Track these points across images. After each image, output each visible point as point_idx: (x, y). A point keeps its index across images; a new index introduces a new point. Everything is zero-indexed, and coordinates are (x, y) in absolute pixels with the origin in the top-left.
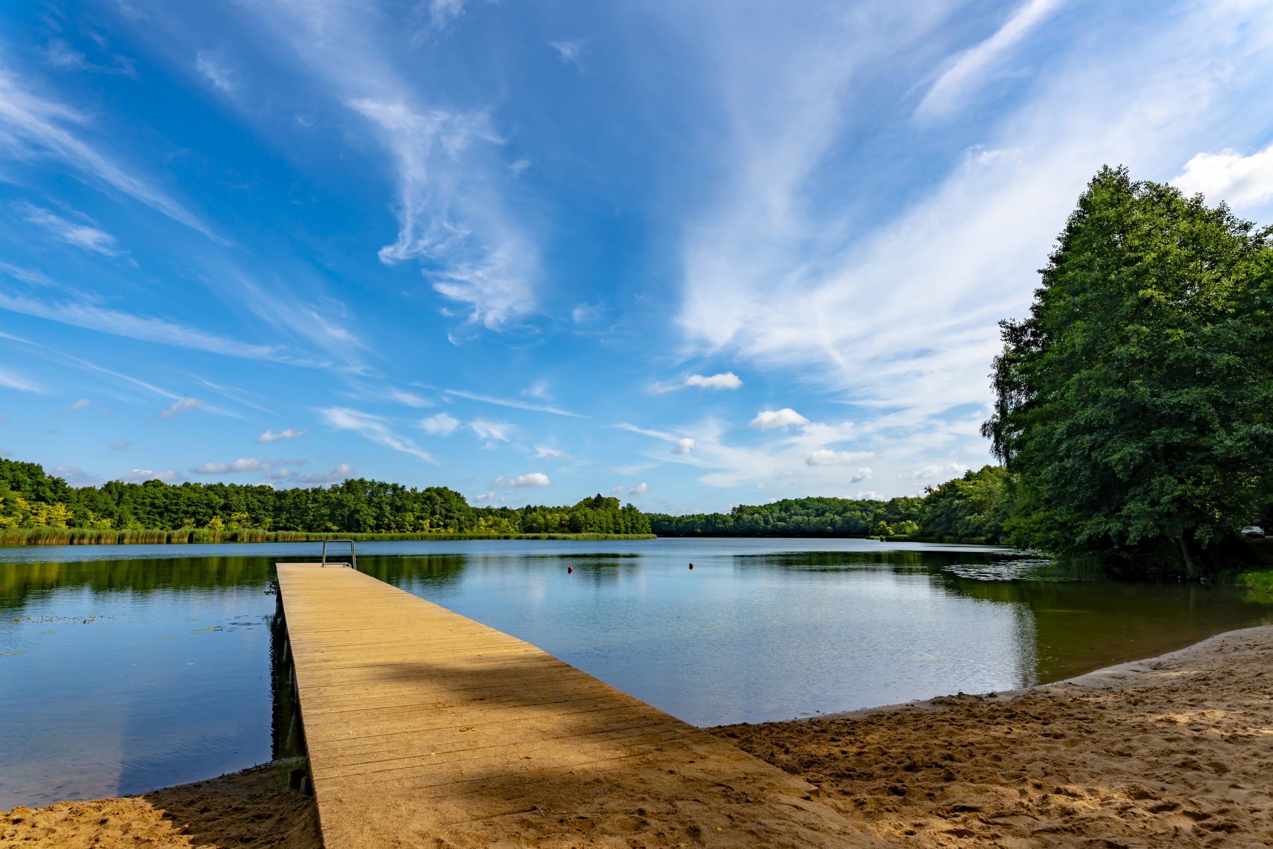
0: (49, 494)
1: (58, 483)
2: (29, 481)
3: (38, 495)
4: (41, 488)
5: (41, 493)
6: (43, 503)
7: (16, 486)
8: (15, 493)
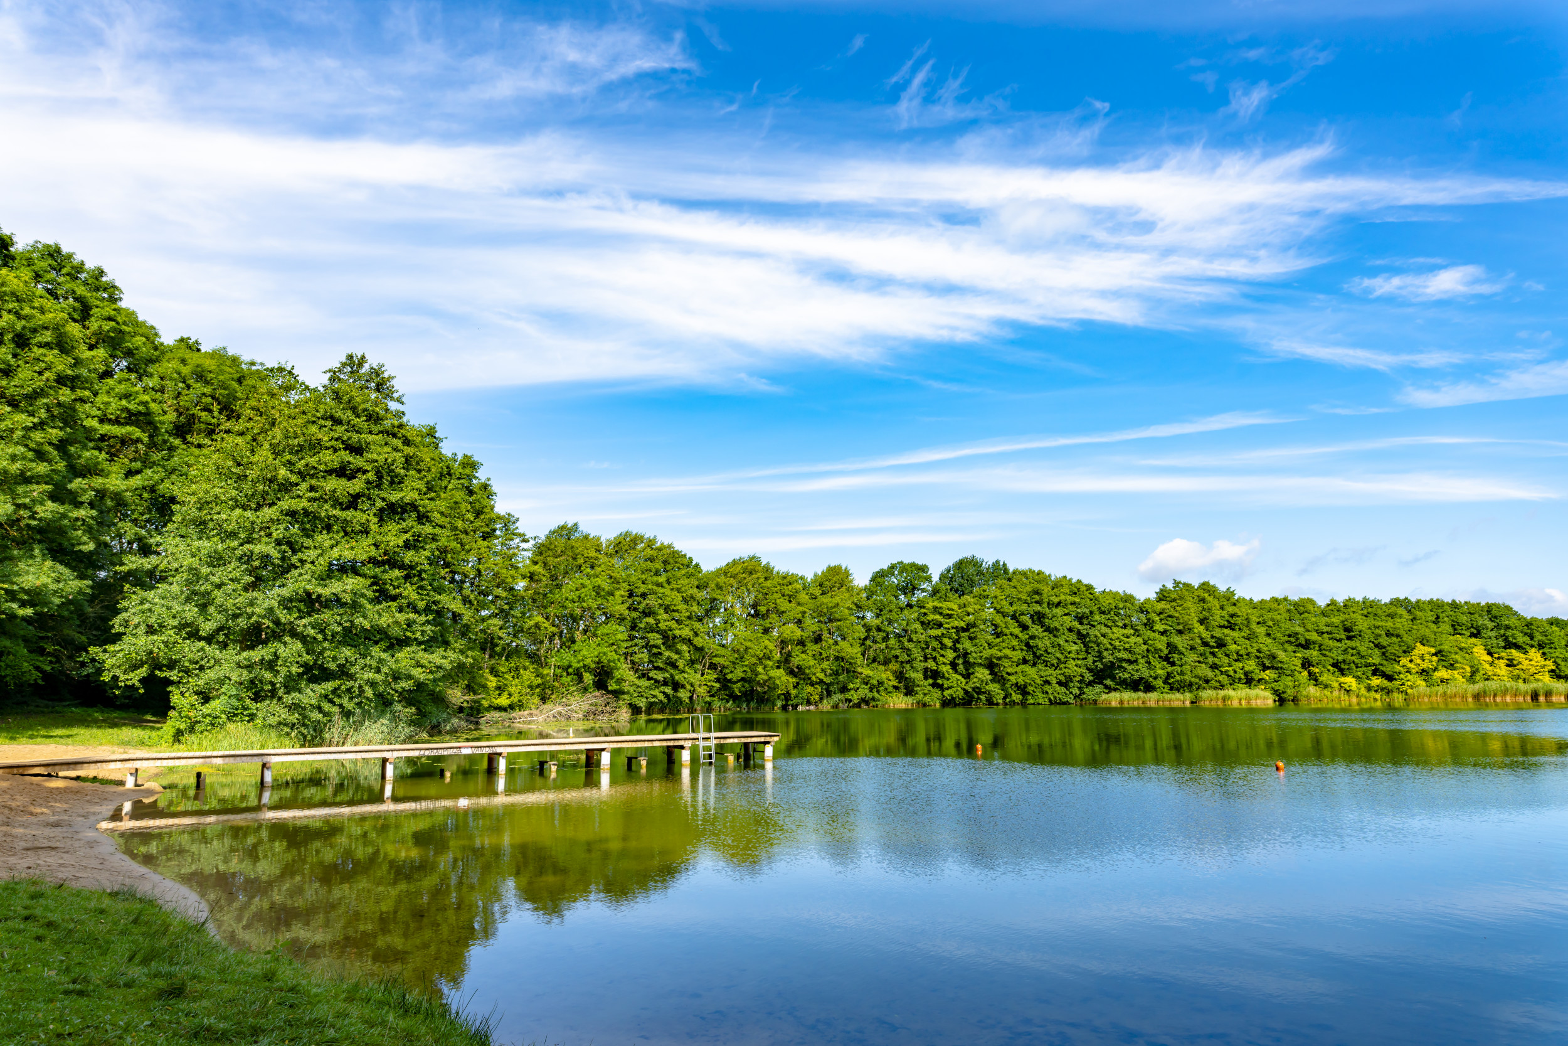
0: (1521, 639)
1: (1531, 624)
2: (1491, 625)
3: (1506, 640)
4: (1509, 633)
5: (1511, 639)
6: (1513, 651)
7: (1475, 632)
8: (1473, 640)
